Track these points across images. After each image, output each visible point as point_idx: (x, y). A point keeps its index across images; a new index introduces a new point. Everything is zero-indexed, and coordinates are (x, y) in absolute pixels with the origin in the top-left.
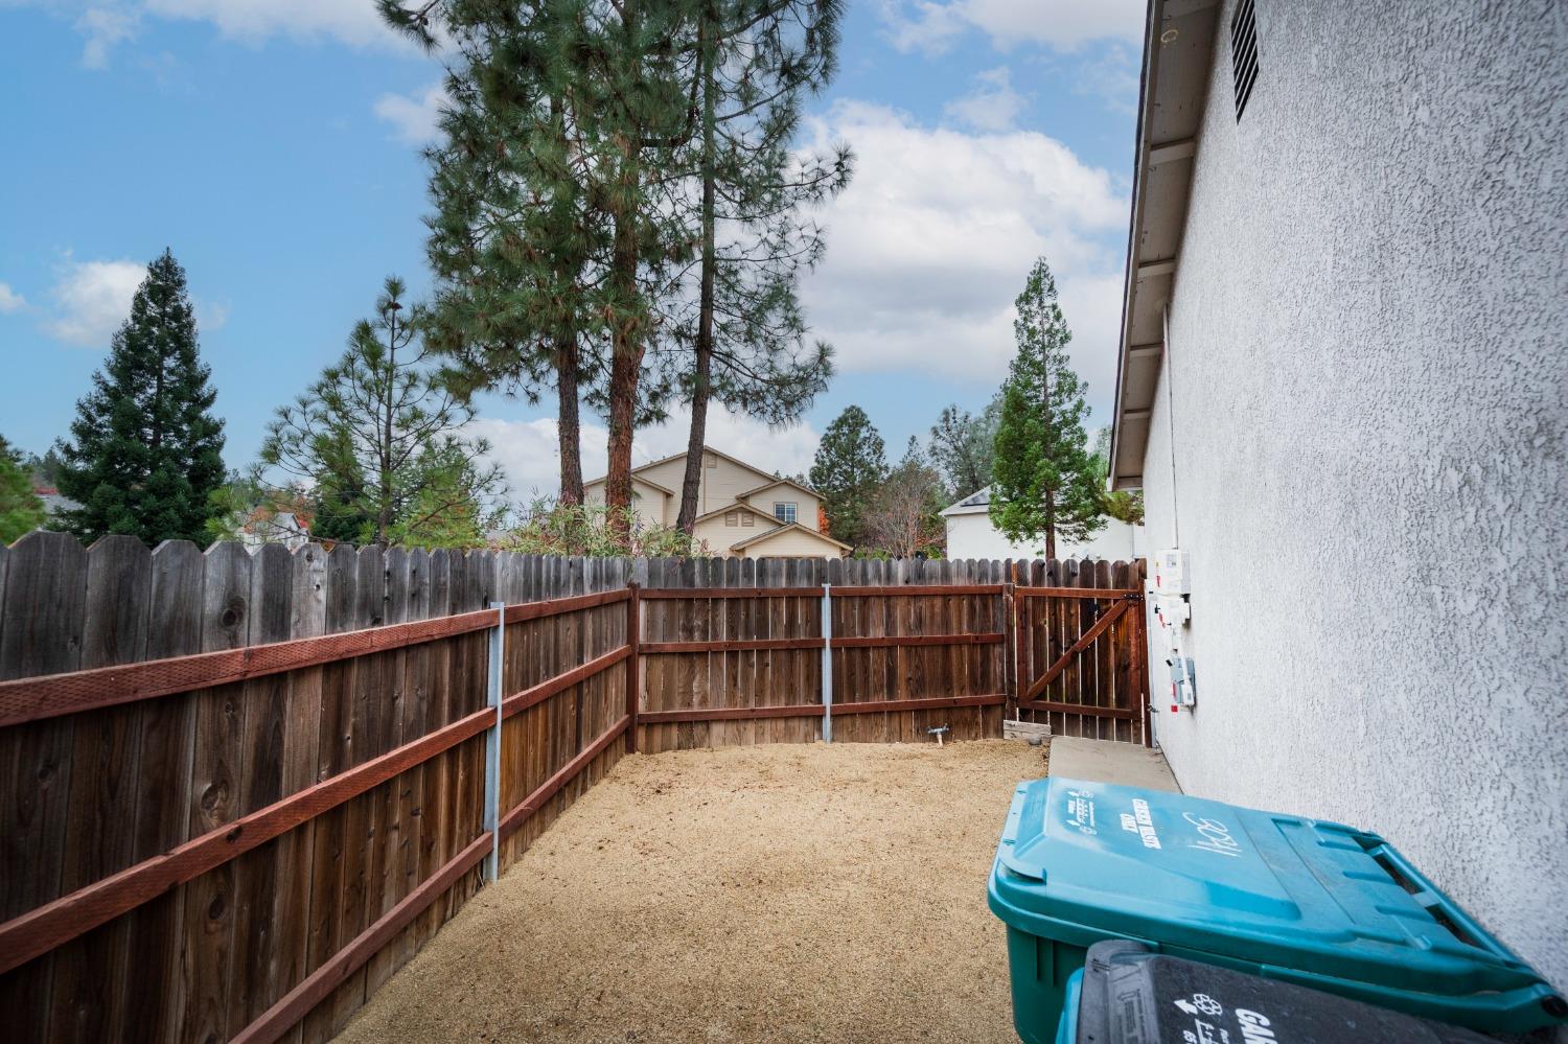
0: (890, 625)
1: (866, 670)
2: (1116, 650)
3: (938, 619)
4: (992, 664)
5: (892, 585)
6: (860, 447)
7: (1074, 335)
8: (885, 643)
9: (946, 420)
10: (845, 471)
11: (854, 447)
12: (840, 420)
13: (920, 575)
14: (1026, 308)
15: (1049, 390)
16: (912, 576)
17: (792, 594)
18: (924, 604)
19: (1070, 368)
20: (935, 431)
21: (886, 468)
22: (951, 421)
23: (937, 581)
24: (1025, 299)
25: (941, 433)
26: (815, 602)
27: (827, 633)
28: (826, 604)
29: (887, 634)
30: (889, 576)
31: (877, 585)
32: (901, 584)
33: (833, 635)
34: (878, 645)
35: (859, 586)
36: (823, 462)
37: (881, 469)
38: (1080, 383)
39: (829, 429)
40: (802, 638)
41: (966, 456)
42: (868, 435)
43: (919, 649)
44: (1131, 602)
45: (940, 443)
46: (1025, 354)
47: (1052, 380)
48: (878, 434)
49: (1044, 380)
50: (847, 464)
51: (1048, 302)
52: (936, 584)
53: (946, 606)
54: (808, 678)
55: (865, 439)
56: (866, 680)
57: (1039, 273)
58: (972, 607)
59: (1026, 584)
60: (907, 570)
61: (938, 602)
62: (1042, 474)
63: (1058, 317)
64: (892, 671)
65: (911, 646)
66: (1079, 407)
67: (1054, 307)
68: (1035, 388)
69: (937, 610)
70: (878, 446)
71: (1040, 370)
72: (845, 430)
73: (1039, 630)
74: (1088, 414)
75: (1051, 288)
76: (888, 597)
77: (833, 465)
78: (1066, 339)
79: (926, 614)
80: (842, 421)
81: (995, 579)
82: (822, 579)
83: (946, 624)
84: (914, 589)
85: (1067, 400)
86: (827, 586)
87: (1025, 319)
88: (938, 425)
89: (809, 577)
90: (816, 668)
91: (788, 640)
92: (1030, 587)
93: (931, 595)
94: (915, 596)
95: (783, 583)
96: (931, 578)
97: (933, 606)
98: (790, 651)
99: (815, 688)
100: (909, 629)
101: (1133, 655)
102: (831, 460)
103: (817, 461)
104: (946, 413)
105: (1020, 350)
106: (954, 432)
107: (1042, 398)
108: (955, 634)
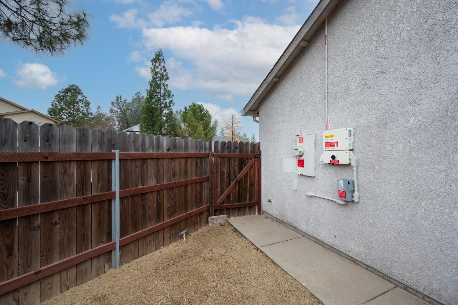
0: (158, 178)
1: (144, 208)
2: (250, 178)
3: (183, 171)
4: (204, 191)
5: (160, 152)
6: (77, 103)
7: (170, 78)
8: (157, 189)
9: (117, 100)
10: (69, 112)
11: (74, 102)
12: (66, 89)
13: (175, 146)
14: (155, 64)
15: (162, 95)
16: (171, 147)
17: (83, 158)
18: (176, 162)
19: (169, 88)
20: (113, 104)
21: (91, 114)
22: (120, 101)
23: (182, 151)
24: (154, 61)
25: (115, 105)
26: (105, 164)
27: (116, 187)
28: (116, 166)
29: (157, 182)
30: (159, 146)
31: (152, 152)
32: (165, 151)
33: (121, 188)
34: (151, 191)
35: (140, 151)
36: (56, 107)
37: (88, 113)
38: (171, 94)
39: (60, 92)
40: (94, 194)
41: (125, 115)
42: (82, 99)
43: (174, 189)
44: (256, 159)
45: (114, 108)
46: (154, 80)
47: (162, 91)
48: (87, 99)
49: (160, 90)
50: (70, 109)
51: (162, 64)
52: (182, 152)
53: (186, 163)
54: (99, 224)
55: (80, 100)
56: (144, 215)
57: (159, 53)
58: (197, 163)
59: (218, 152)
60: (168, 144)
61: (183, 162)
62: (160, 122)
63: (165, 70)
64: (159, 205)
65: (170, 188)
66: (171, 102)
67: (164, 67)
68: (157, 92)
69: (183, 166)
70: (87, 104)
71: (159, 87)
72: (70, 94)
73: (222, 172)
74: (174, 105)
75: (163, 60)
76: (157, 158)
77: (62, 109)
78: (168, 78)
79: (177, 169)
80: (67, 91)
81: (205, 150)
82: (113, 146)
83: (186, 172)
84: (172, 154)
85: (167, 99)
86: (117, 152)
87: (154, 68)
88: (114, 101)
89: (101, 145)
90: (106, 214)
91: (81, 197)
92: (220, 153)
93: (179, 158)
94: (172, 158)
95: (74, 148)
96: (180, 148)
97: (180, 164)
98: (82, 207)
99: (106, 230)
100: (169, 179)
101: (256, 180)
102: (61, 106)
103: (52, 105)
104: (118, 97)
105: (152, 78)
106: (120, 105)
107: (159, 97)
108: (190, 179)
